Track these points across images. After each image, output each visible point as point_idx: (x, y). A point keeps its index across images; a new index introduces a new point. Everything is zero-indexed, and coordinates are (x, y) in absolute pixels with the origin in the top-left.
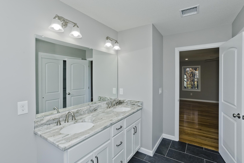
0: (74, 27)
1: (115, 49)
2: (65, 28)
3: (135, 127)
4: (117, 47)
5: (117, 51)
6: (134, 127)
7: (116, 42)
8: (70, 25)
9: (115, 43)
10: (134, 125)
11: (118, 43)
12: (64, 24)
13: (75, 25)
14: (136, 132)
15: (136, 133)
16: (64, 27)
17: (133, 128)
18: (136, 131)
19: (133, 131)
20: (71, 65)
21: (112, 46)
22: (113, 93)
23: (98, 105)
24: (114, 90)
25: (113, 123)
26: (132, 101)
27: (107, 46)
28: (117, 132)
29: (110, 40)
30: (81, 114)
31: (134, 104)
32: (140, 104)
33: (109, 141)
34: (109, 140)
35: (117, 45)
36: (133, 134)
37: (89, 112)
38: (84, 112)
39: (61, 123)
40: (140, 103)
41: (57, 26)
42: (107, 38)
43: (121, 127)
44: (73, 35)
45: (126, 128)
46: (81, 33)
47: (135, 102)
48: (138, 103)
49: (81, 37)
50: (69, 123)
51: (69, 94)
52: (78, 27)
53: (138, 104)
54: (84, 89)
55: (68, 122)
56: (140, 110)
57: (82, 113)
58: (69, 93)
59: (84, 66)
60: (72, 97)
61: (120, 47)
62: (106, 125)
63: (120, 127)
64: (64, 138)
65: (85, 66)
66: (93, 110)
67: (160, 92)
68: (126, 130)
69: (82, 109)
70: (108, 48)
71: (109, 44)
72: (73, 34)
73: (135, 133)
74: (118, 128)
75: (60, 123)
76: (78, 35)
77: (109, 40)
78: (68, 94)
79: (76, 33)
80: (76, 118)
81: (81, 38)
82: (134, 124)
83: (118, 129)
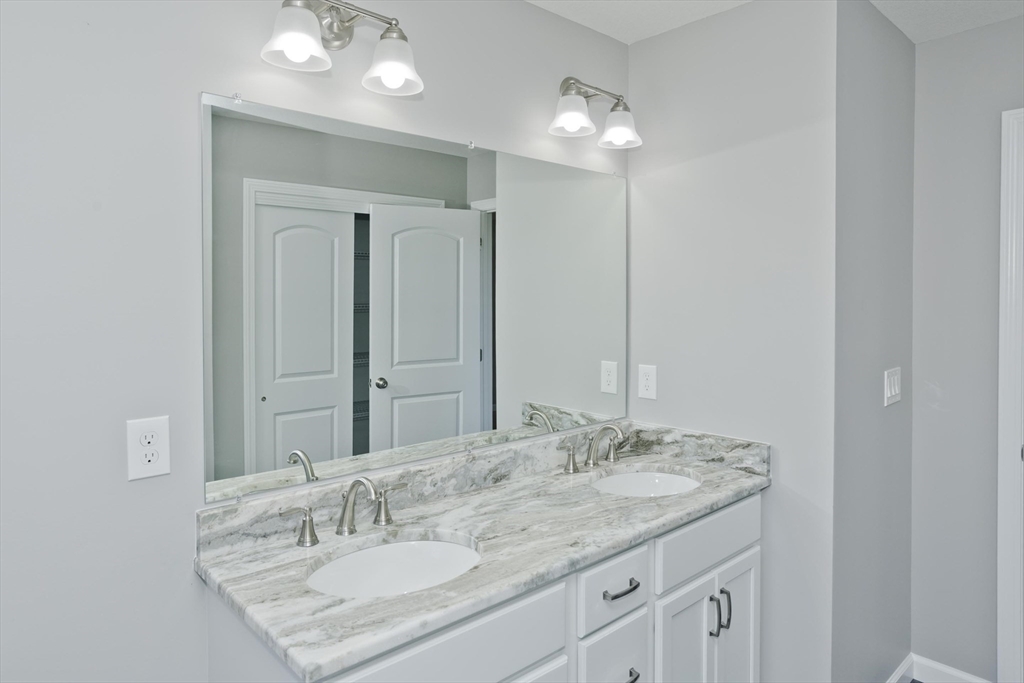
0: (382, 37)
1: (610, 143)
2: (341, 47)
3: (722, 592)
4: (621, 135)
5: (624, 157)
6: (717, 595)
7: (619, 103)
8: (365, 31)
9: (613, 110)
10: (714, 580)
11: (626, 109)
12: (335, 30)
13: (390, 26)
14: (724, 621)
15: (728, 626)
16: (337, 43)
17: (707, 599)
18: (729, 620)
19: (706, 617)
20: (393, 235)
21: (594, 130)
22: (604, 388)
23: (516, 452)
24: (609, 374)
25: (585, 558)
26: (710, 436)
27: (562, 129)
28: (606, 611)
29: (579, 93)
30: (421, 495)
31: (721, 460)
32: (758, 459)
33: (562, 660)
34: (561, 650)
35: (624, 123)
36: (711, 634)
37: (466, 489)
38: (439, 484)
39: (320, 535)
40: (754, 452)
41: (299, 44)
42: (567, 85)
43: (634, 587)
44: (378, 81)
45: (666, 593)
46: (419, 69)
47: (725, 444)
48: (746, 451)
49: (421, 88)
50: (357, 540)
51: (383, 385)
52: (404, 38)
53: (741, 460)
54: (457, 359)
55: (352, 532)
56: (758, 497)
57: (428, 490)
58: (381, 379)
59: (458, 242)
60: (396, 403)
61: (639, 130)
62: (542, 570)
63: (627, 587)
64: (319, 615)
65: (462, 240)
66: (485, 479)
67: (887, 394)
68: (666, 608)
69: (427, 467)
70: (571, 141)
71: (573, 119)
72: (379, 77)
73: (720, 626)
74: (613, 593)
75: (313, 534)
76: (407, 80)
77: (573, 96)
78: (378, 386)
79: (395, 73)
80: (396, 516)
81: (419, 97)
82: (714, 574)
83: (616, 597)
